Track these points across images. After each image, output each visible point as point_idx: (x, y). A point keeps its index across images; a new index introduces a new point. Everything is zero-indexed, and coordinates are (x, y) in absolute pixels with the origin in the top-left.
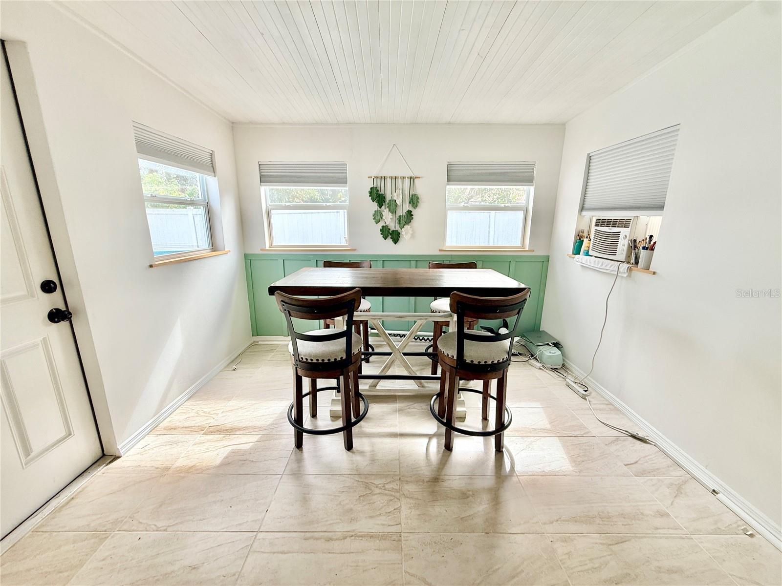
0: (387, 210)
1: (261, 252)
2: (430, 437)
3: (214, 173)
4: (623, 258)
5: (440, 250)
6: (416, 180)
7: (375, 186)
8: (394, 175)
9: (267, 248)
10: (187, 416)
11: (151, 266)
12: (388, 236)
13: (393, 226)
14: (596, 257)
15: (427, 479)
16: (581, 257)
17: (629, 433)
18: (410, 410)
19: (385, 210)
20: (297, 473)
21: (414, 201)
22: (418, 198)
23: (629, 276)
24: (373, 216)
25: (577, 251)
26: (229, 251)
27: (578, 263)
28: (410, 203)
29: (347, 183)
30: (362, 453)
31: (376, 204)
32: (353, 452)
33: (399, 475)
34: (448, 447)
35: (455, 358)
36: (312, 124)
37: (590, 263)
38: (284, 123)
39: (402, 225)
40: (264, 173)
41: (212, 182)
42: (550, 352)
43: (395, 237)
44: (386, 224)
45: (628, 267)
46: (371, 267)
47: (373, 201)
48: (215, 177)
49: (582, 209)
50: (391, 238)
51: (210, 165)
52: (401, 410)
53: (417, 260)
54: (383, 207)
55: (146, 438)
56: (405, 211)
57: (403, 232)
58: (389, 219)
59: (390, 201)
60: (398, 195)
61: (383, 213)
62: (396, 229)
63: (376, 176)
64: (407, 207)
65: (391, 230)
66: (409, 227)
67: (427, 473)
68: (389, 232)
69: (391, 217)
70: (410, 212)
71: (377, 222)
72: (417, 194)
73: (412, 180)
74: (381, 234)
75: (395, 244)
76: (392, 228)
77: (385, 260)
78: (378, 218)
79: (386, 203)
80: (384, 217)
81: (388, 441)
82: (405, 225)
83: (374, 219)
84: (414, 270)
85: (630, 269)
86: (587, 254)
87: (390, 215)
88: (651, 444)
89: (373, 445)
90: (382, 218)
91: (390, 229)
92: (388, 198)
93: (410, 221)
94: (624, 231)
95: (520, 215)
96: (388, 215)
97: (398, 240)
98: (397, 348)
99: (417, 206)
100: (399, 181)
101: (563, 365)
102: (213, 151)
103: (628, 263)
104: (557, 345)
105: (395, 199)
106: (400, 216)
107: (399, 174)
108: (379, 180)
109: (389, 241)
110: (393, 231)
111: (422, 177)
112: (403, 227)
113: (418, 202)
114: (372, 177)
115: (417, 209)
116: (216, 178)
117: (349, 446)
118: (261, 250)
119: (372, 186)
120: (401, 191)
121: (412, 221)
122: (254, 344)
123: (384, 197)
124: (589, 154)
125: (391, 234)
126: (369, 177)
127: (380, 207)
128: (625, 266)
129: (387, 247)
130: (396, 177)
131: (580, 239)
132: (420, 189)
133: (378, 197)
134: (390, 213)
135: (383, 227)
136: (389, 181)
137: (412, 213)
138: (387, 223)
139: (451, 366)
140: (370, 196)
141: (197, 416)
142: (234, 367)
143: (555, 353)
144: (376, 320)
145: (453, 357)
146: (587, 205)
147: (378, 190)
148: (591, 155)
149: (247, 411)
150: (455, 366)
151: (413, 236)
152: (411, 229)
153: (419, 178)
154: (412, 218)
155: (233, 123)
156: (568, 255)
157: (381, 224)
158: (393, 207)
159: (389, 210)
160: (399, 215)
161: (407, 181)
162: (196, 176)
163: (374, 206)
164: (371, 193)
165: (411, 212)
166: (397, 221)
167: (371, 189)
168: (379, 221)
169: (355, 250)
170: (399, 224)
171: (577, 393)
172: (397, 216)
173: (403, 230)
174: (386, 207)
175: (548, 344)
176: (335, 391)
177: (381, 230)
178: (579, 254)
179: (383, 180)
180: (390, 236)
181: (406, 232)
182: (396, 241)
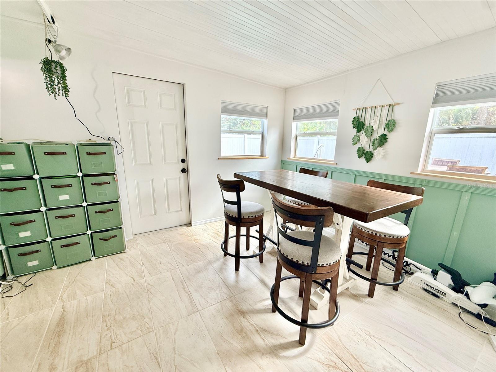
0: (364, 134)
1: (288, 160)
3: (267, 117)
5: (411, 173)
6: (395, 107)
7: (357, 115)
8: (374, 105)
9: (292, 158)
11: (219, 159)
12: (362, 155)
13: (367, 147)
15: (240, 309)
19: (362, 135)
21: (390, 125)
22: (394, 122)
24: (353, 139)
26: (268, 157)
28: (385, 127)
29: (338, 116)
31: (356, 130)
33: (234, 296)
39: (375, 147)
40: (296, 114)
41: (266, 122)
43: (368, 156)
47: (354, 128)
48: (267, 119)
50: (365, 157)
51: (265, 113)
54: (361, 132)
56: (380, 135)
57: (375, 153)
58: (365, 142)
59: (368, 127)
60: (375, 122)
61: (360, 137)
62: (370, 150)
63: (359, 108)
64: (382, 131)
66: (382, 148)
68: (363, 153)
69: (367, 140)
70: (384, 136)
71: (354, 144)
72: (394, 119)
73: (391, 107)
74: (357, 154)
75: (367, 163)
76: (367, 149)
77: (357, 175)
78: (356, 141)
79: (364, 129)
80: (360, 140)
82: (378, 147)
83: (352, 142)
91: (364, 150)
92: (367, 124)
93: (384, 144)
96: (365, 139)
97: (371, 159)
99: (392, 130)
100: (378, 110)
102: (268, 107)
105: (372, 125)
107: (379, 103)
108: (361, 111)
109: (363, 160)
110: (367, 152)
111: (402, 103)
112: (376, 149)
113: (394, 126)
114: (355, 109)
115: (392, 133)
118: (288, 158)
119: (355, 116)
120: (379, 118)
123: (364, 124)
125: (365, 154)
126: (353, 109)
127: (359, 132)
129: (361, 165)
130: (376, 106)
132: (398, 115)
133: (359, 125)
134: (366, 137)
135: (359, 148)
136: (369, 110)
137: (387, 137)
138: (362, 146)
140: (352, 124)
147: (359, 119)
151: (384, 157)
152: (384, 151)
153: (399, 104)
154: (386, 142)
155: (286, 89)
157: (358, 145)
158: (370, 132)
159: (366, 134)
161: (386, 109)
162: (260, 121)
163: (354, 131)
164: (353, 122)
165: (386, 135)
166: (371, 144)
167: (354, 118)
168: (356, 143)
169: (337, 164)
170: (373, 146)
172: (373, 139)
173: (375, 151)
174: (364, 132)
177: (358, 151)
179: (364, 110)
180: (364, 156)
181: (378, 153)
182: (368, 160)
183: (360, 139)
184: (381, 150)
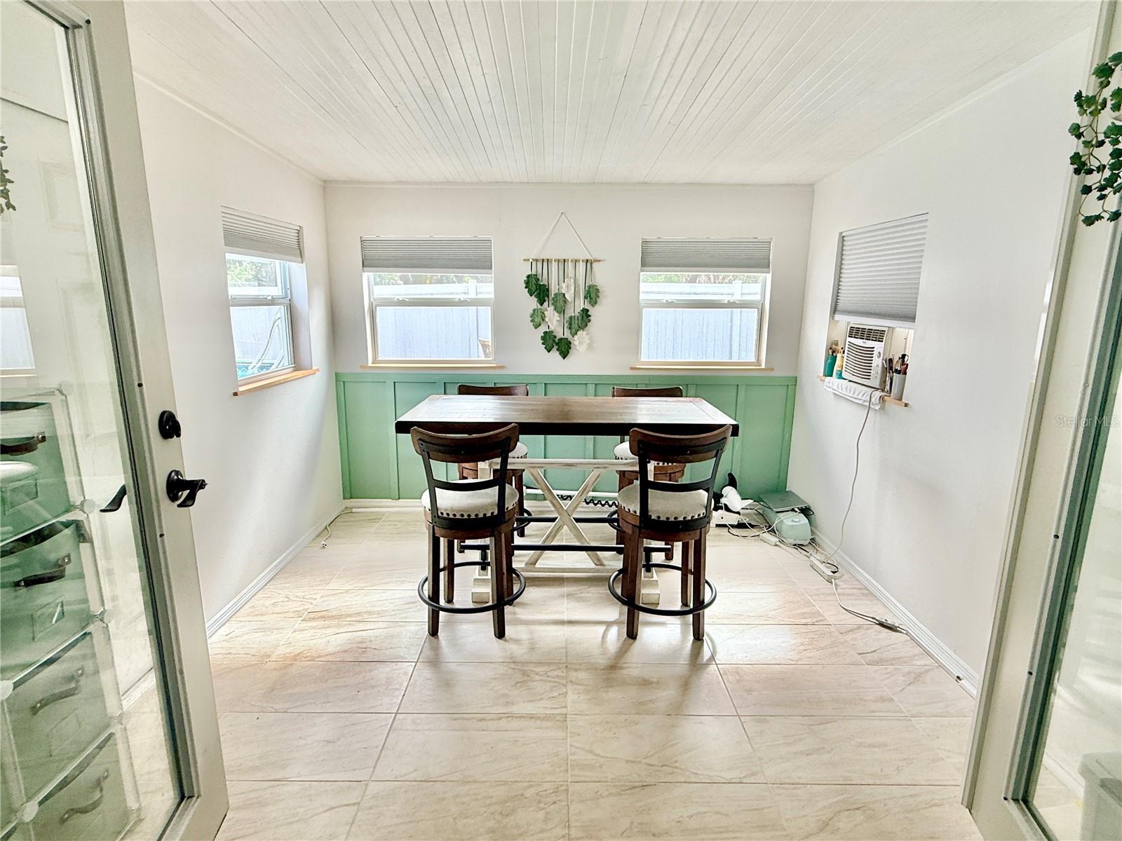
0: (552, 308)
1: (359, 370)
2: (609, 624)
3: (301, 257)
4: (876, 384)
5: (632, 369)
6: (594, 265)
7: (534, 273)
8: (562, 258)
9: (370, 364)
10: (274, 601)
11: (235, 394)
12: (553, 346)
13: (560, 332)
14: (850, 381)
15: (602, 667)
16: (834, 380)
17: (877, 620)
18: (583, 595)
19: (548, 309)
20: (435, 661)
21: (592, 294)
22: (597, 290)
23: (882, 408)
24: (531, 317)
25: (829, 373)
26: (318, 370)
27: (829, 389)
28: (585, 298)
29: (491, 268)
30: (517, 641)
31: (536, 299)
32: (505, 640)
33: (566, 663)
34: (632, 634)
35: (638, 514)
36: (440, 183)
37: (842, 389)
38: (401, 182)
39: (573, 331)
40: (367, 253)
41: (298, 271)
42: (793, 521)
43: (564, 348)
44: (550, 330)
45: (880, 397)
46: (527, 395)
47: (531, 296)
48: (302, 263)
49: (835, 310)
50: (558, 350)
51: (296, 247)
52: (569, 595)
53: (597, 384)
54: (546, 304)
55: (227, 624)
56: (578, 310)
57: (576, 341)
58: (554, 322)
59: (556, 294)
60: (567, 287)
61: (546, 313)
62: (565, 337)
63: (535, 258)
64: (581, 304)
65: (558, 338)
66: (585, 333)
67: (603, 661)
68: (554, 341)
69: (558, 318)
70: (585, 311)
71: (537, 326)
72: (596, 284)
73: (588, 264)
74: (543, 344)
75: (564, 358)
76: (559, 335)
77: (548, 384)
78: (538, 320)
79: (550, 298)
80: (547, 319)
81: (553, 628)
82: (578, 331)
83: (531, 321)
84: (591, 399)
85: (882, 398)
86: (840, 376)
87: (556, 316)
88: (901, 632)
89: (531, 633)
90: (543, 320)
91: (555, 337)
92: (553, 290)
93: (587, 325)
94: (878, 347)
95: (753, 314)
96: (554, 315)
97: (568, 352)
98: (565, 508)
99: (596, 303)
100: (570, 266)
101: (813, 540)
102: (300, 226)
103: (883, 391)
104: (806, 511)
105: (564, 292)
106: (571, 317)
107: (570, 256)
108: (540, 265)
109: (555, 354)
110: (561, 339)
111: (604, 261)
112: (576, 334)
113: (598, 297)
114: (529, 260)
115: (597, 307)
116: (304, 264)
117: (500, 633)
118: (361, 367)
119: (530, 273)
120: (572, 280)
121: (588, 324)
122: (348, 511)
123: (548, 290)
124: (841, 233)
125: (557, 344)
126: (524, 260)
127: (542, 304)
128: (878, 394)
129: (552, 364)
130: (564, 260)
131: (833, 355)
132: (601, 277)
133: (538, 289)
134: (555, 312)
135: (545, 333)
136: (554, 265)
137: (589, 313)
138: (552, 328)
139: (633, 525)
140: (526, 287)
141: (288, 601)
142: (323, 543)
143: (799, 521)
144: (536, 469)
145: (635, 512)
146: (840, 306)
147: (538, 279)
148: (844, 234)
149: (356, 596)
150: (638, 525)
151: (590, 346)
152: (588, 337)
153: (599, 261)
154: (590, 321)
155: (325, 182)
156: (818, 376)
157: (543, 329)
158: (561, 304)
159: (555, 309)
160: (570, 315)
161: (581, 266)
162: (275, 265)
163: (533, 302)
164: (527, 284)
165: (588, 311)
166: (566, 325)
167: (528, 277)
168: (540, 325)
169: (502, 367)
170: (570, 328)
171: (821, 574)
172: (567, 316)
173: (576, 337)
174: (550, 303)
175: (793, 510)
176: (478, 567)
177: (543, 338)
178: (832, 376)
179: (545, 264)
180: (556, 347)
181: (580, 341)
182: (564, 355)
183: (545, 317)
184: (584, 335)
